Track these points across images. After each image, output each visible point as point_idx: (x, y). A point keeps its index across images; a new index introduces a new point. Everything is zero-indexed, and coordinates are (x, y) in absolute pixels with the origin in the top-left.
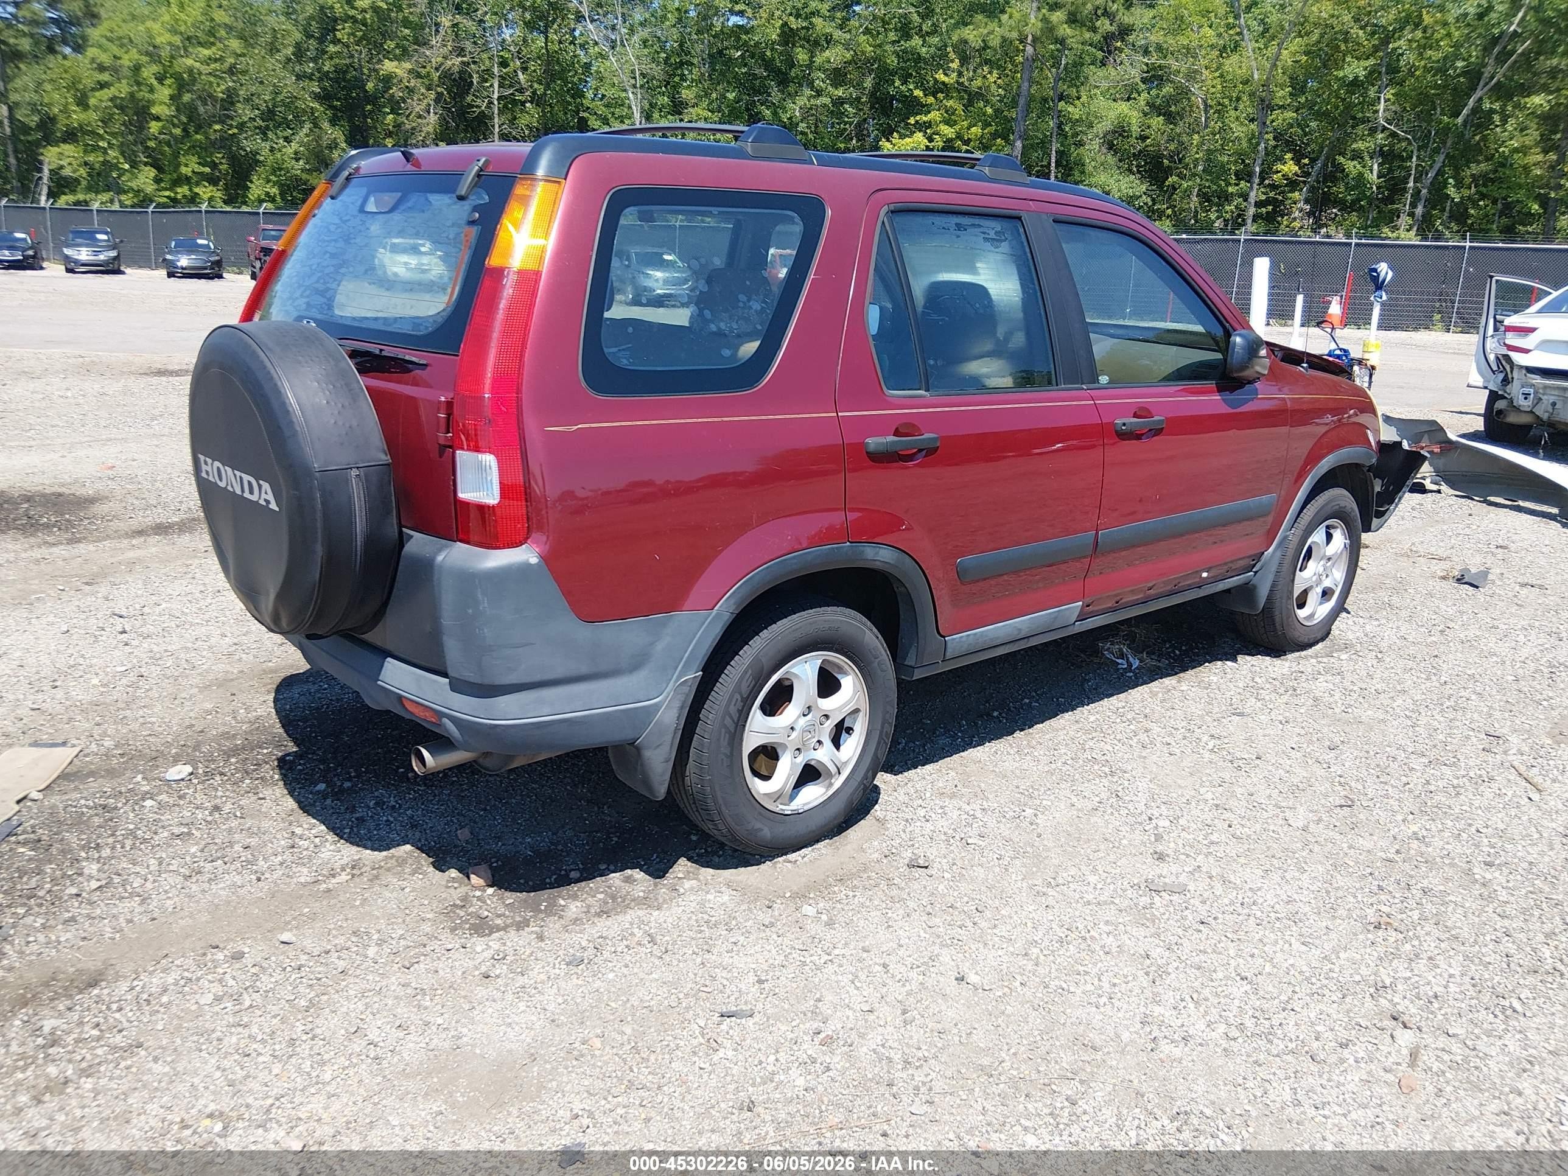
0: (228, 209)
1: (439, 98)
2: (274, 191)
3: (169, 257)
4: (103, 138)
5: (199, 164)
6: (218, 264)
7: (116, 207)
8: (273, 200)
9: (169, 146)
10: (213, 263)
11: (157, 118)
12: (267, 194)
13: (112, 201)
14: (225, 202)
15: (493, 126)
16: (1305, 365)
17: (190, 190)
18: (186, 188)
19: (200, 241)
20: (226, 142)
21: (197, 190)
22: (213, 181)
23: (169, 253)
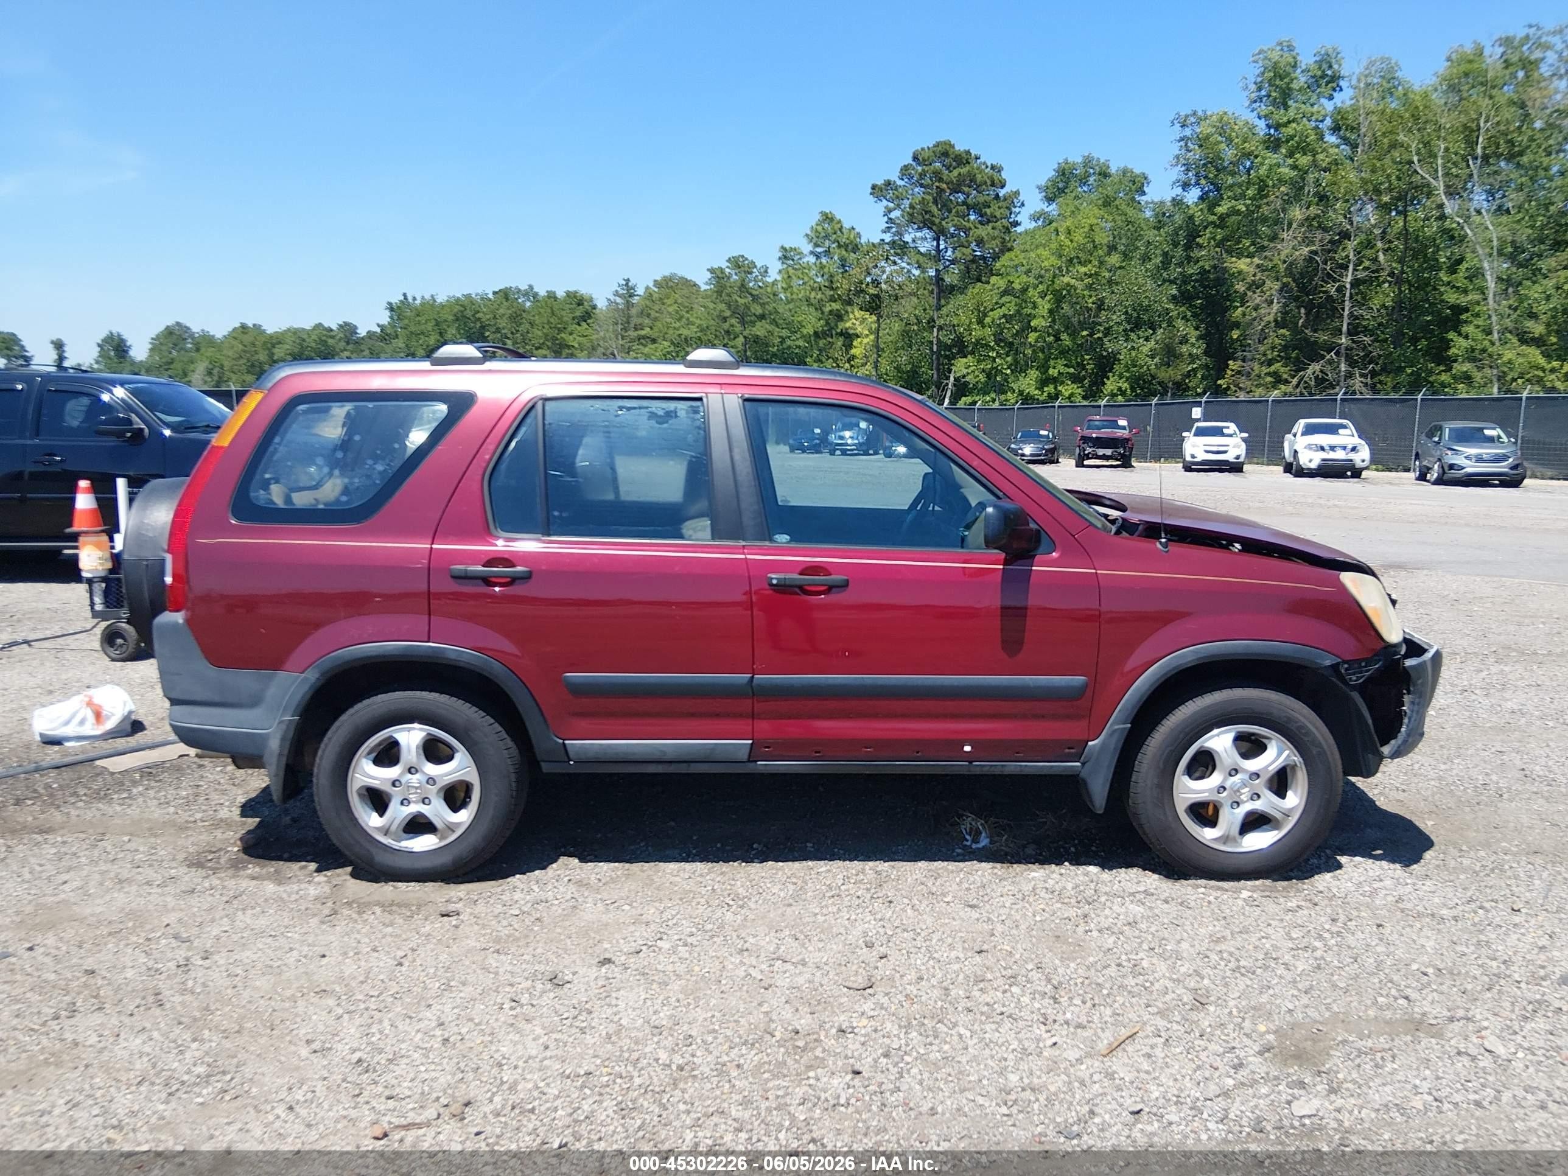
0: (1085, 403)
1: (1284, 287)
2: (1125, 386)
3: (1013, 446)
4: (993, 350)
5: (1065, 365)
6: (1052, 451)
7: (996, 405)
8: (1123, 393)
9: (1043, 352)
10: (1047, 450)
11: (1035, 330)
12: (1120, 389)
13: (994, 401)
14: (1084, 398)
15: (1343, 309)
16: (1163, 540)
17: (1055, 388)
18: (1052, 386)
19: (1043, 432)
20: (1094, 346)
21: (1060, 388)
22: (1076, 379)
23: (1014, 443)
